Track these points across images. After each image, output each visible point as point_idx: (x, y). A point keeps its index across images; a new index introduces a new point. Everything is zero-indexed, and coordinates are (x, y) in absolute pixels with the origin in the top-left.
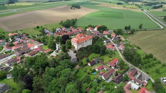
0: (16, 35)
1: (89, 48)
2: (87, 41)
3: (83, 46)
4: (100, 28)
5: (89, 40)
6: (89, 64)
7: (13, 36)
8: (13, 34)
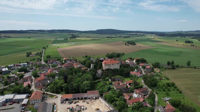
0: (68, 59)
1: (115, 70)
2: (114, 64)
3: (110, 68)
4: (138, 60)
5: (116, 64)
6: (110, 80)
7: (66, 60)
8: (66, 59)
